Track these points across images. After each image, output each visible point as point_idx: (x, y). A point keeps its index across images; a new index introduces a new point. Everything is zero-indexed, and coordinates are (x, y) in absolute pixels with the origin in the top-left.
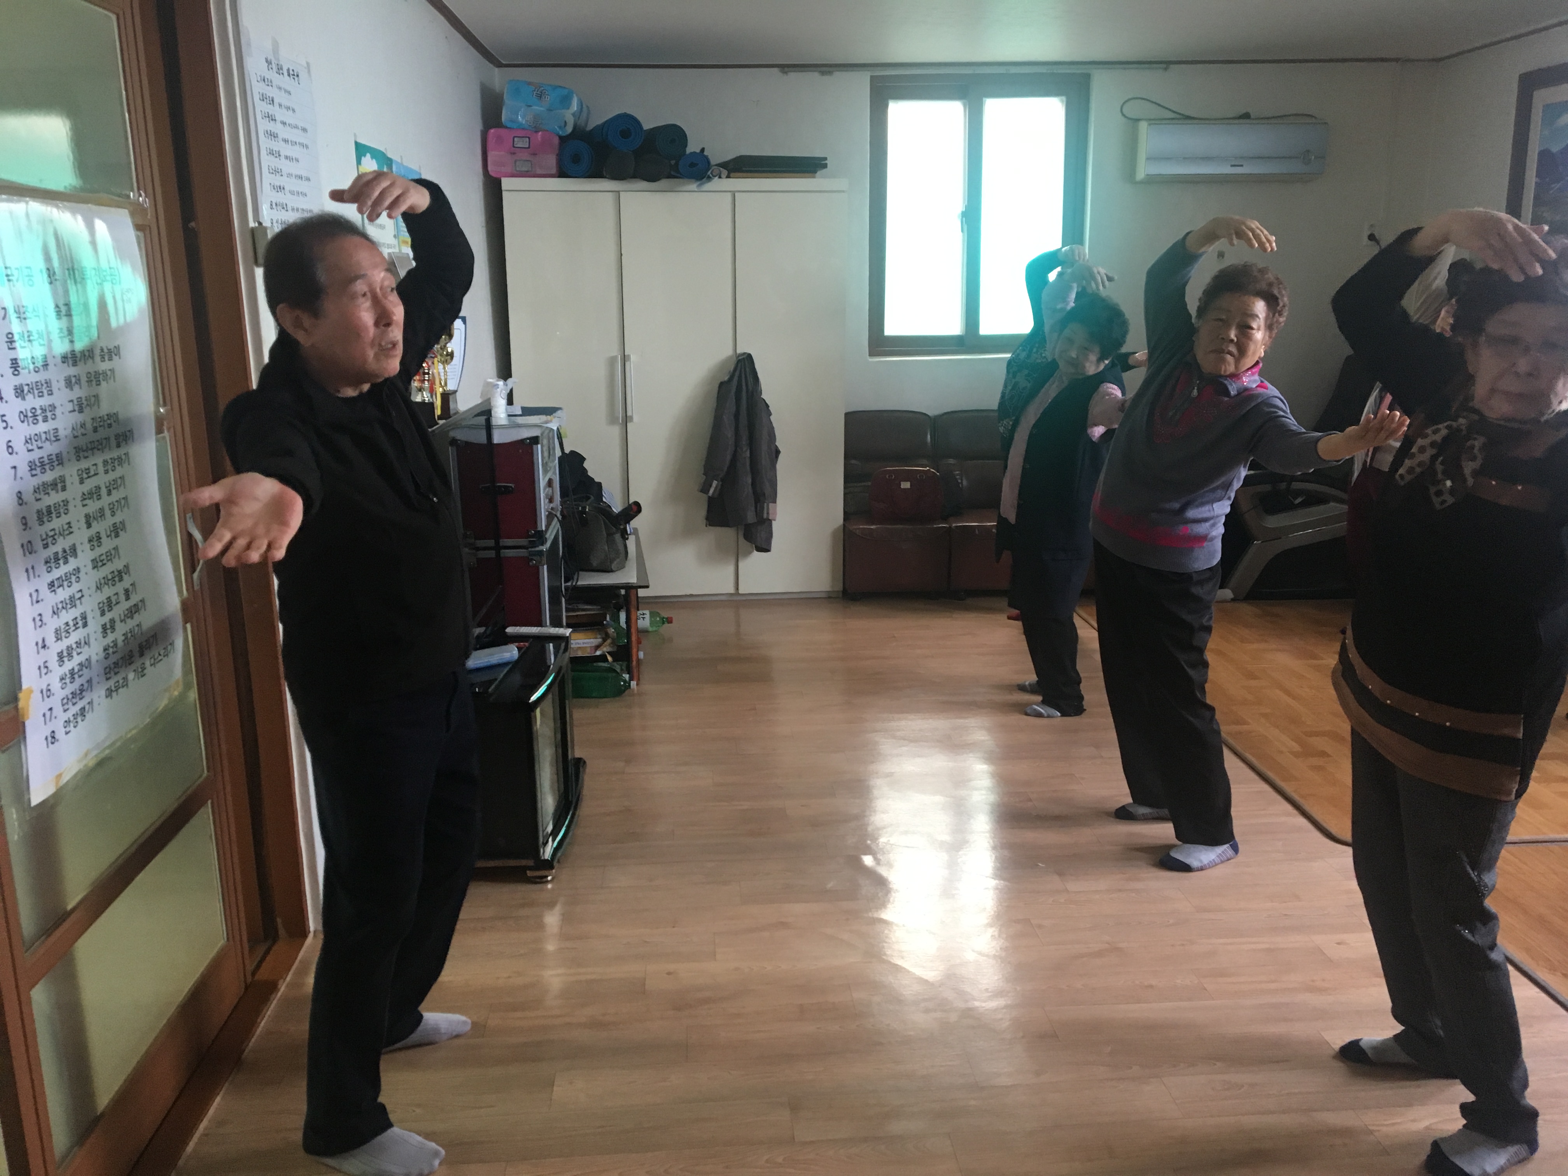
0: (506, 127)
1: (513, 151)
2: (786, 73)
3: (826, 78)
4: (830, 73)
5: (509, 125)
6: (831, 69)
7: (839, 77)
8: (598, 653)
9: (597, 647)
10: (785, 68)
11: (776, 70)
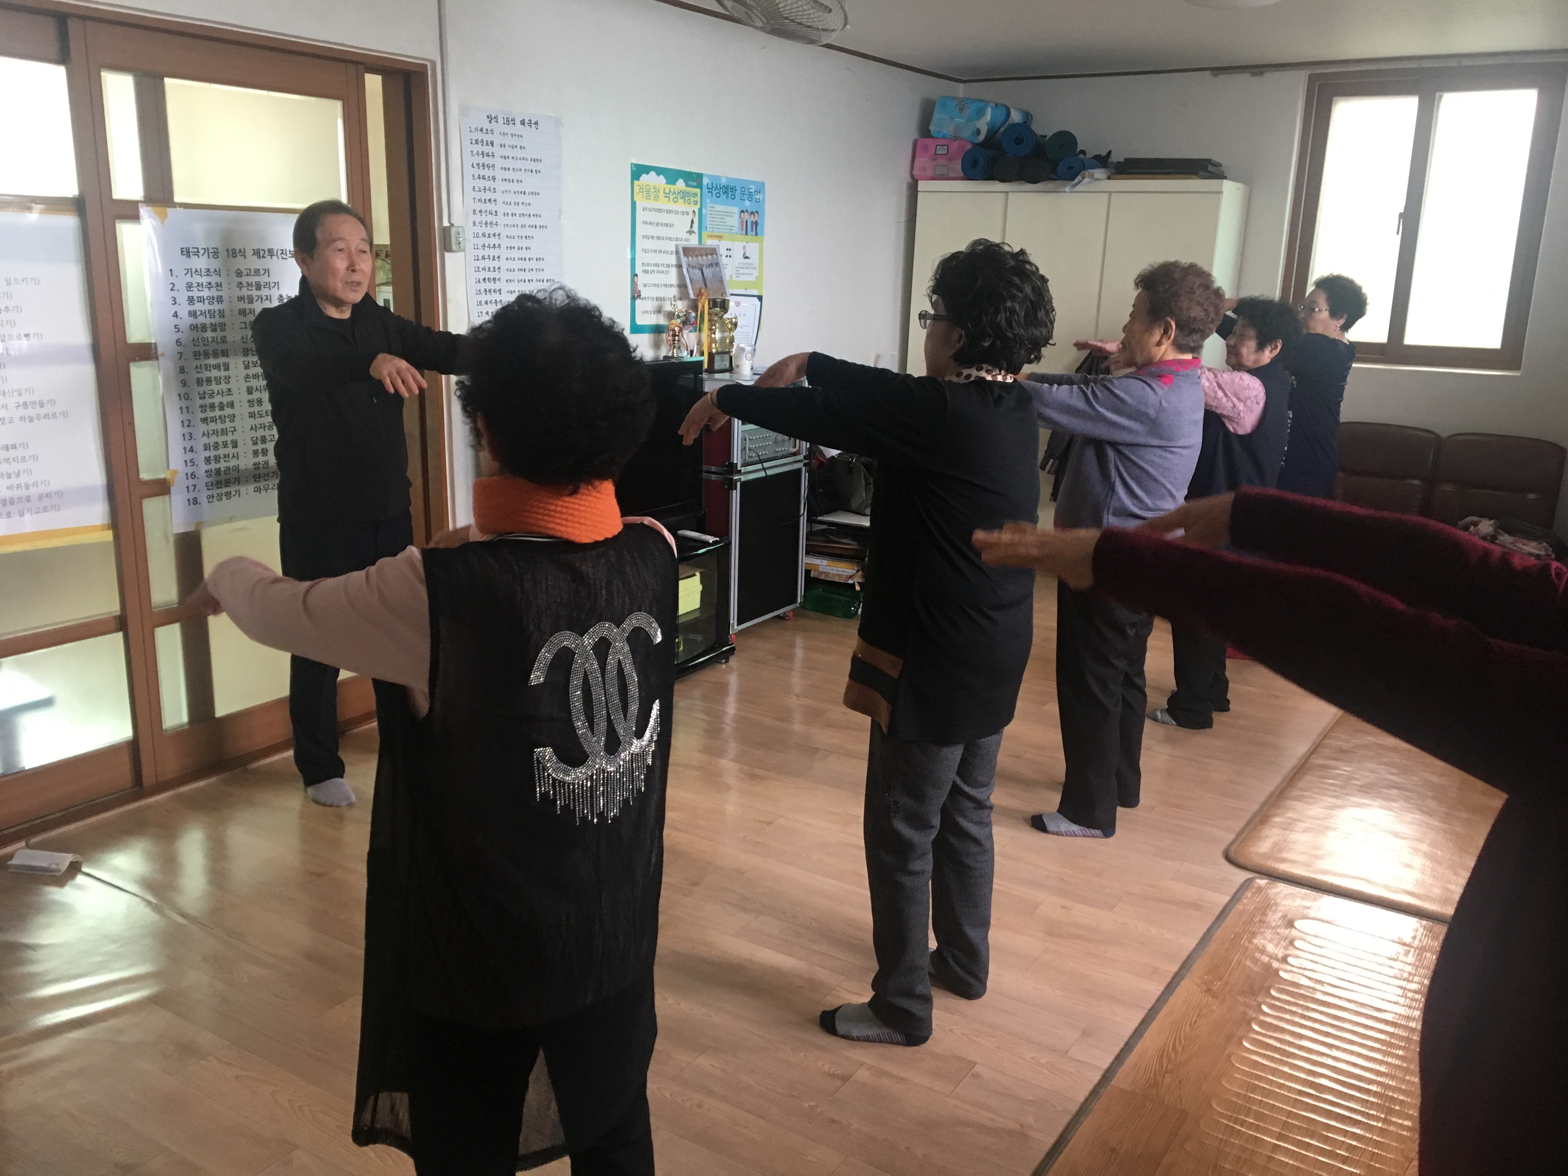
0: (933, 137)
1: (935, 157)
2: (1216, 76)
3: (1257, 79)
4: (1261, 74)
5: (935, 135)
6: (1263, 70)
7: (1271, 77)
8: (850, 582)
9: (851, 577)
10: (1218, 70)
11: (1208, 73)
